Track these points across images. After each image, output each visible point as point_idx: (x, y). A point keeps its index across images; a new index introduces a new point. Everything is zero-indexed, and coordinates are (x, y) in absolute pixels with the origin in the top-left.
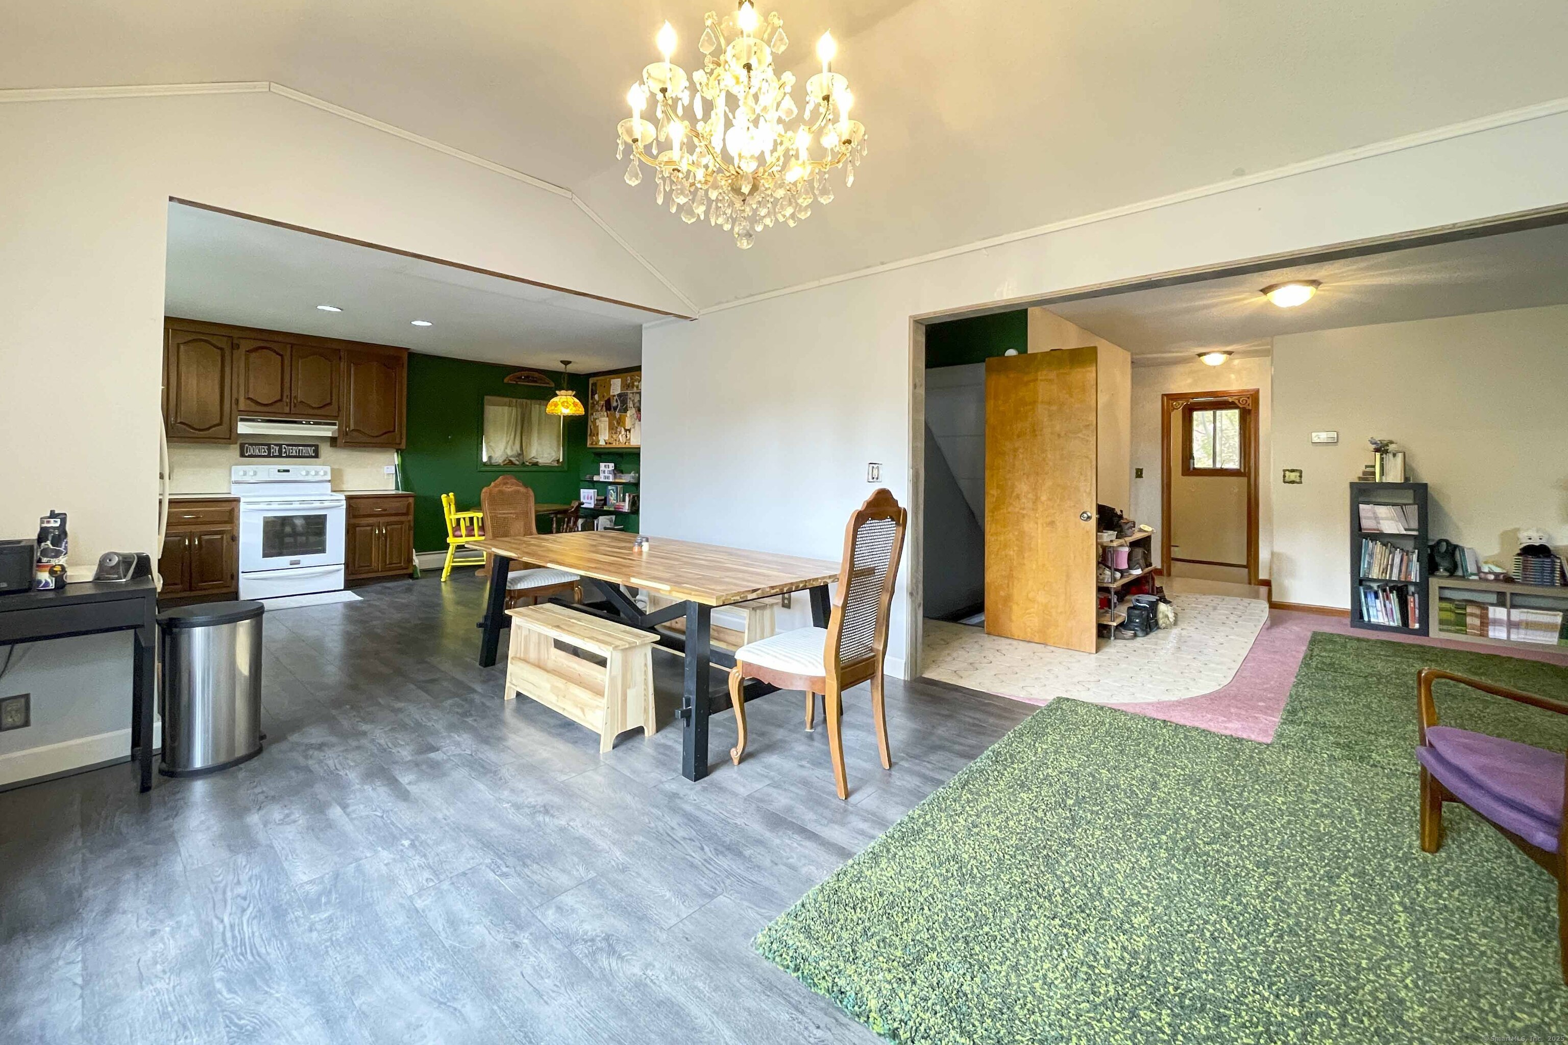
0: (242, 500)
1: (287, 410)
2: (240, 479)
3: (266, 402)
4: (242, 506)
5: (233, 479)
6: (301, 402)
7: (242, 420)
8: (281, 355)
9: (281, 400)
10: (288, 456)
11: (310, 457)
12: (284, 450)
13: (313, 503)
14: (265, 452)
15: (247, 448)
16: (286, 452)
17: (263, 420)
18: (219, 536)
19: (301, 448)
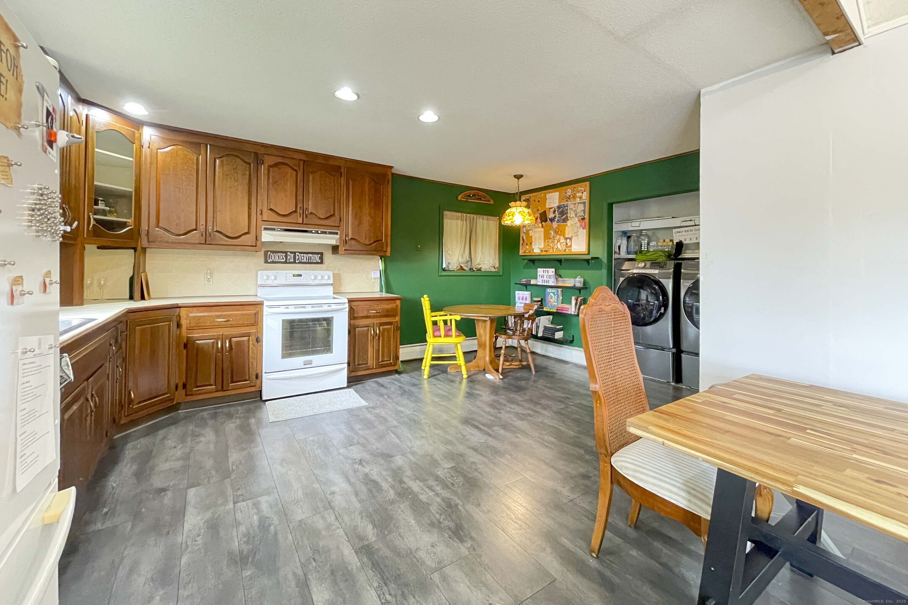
0: (266, 303)
1: (300, 221)
2: (263, 283)
3: (285, 214)
4: (266, 310)
5: (259, 283)
6: (311, 213)
7: (266, 229)
8: (296, 171)
9: (295, 211)
10: (300, 263)
11: (317, 263)
12: (297, 257)
13: (322, 307)
14: (283, 258)
15: (270, 255)
16: (299, 259)
17: (281, 229)
18: (246, 339)
19: (310, 255)
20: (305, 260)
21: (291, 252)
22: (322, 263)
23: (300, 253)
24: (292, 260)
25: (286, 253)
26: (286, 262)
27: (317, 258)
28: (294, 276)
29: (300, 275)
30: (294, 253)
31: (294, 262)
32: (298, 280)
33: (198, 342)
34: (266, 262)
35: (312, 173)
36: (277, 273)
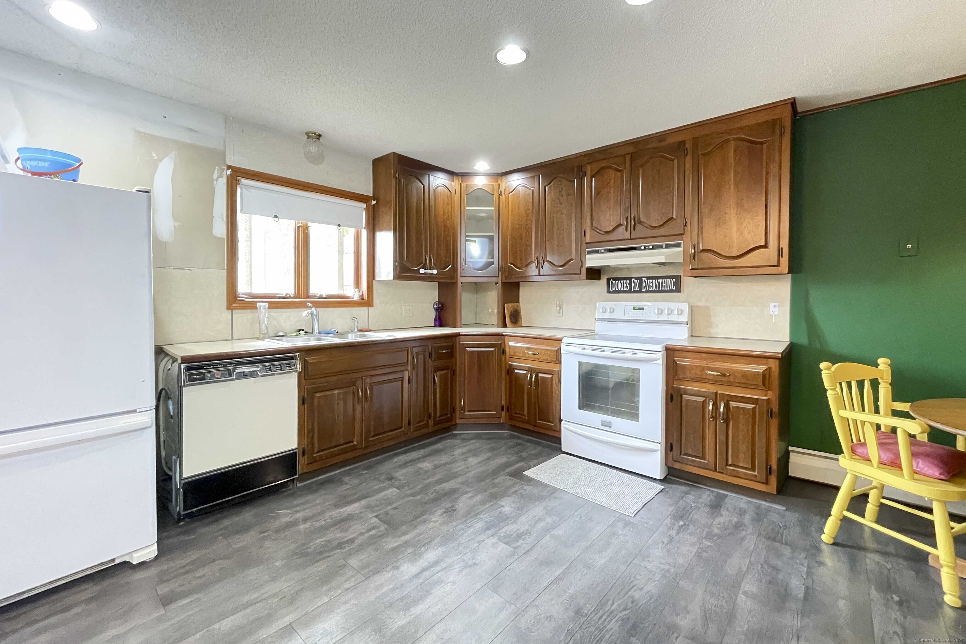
0: (564, 340)
1: (627, 236)
3: (609, 230)
5: (596, 316)
6: (640, 222)
7: (589, 252)
8: (621, 171)
9: (621, 224)
10: (648, 291)
11: (671, 291)
12: (644, 284)
13: (624, 352)
14: (627, 286)
15: (612, 283)
16: (646, 286)
17: (605, 250)
18: (550, 376)
19: (661, 280)
20: (654, 288)
21: (636, 278)
22: (678, 290)
23: (648, 278)
24: (637, 288)
25: (630, 279)
26: (629, 292)
27: (670, 284)
28: (634, 309)
29: (643, 309)
30: (640, 279)
31: (640, 291)
32: (638, 315)
33: (516, 371)
34: (609, 292)
35: (641, 166)
36: (615, 305)
